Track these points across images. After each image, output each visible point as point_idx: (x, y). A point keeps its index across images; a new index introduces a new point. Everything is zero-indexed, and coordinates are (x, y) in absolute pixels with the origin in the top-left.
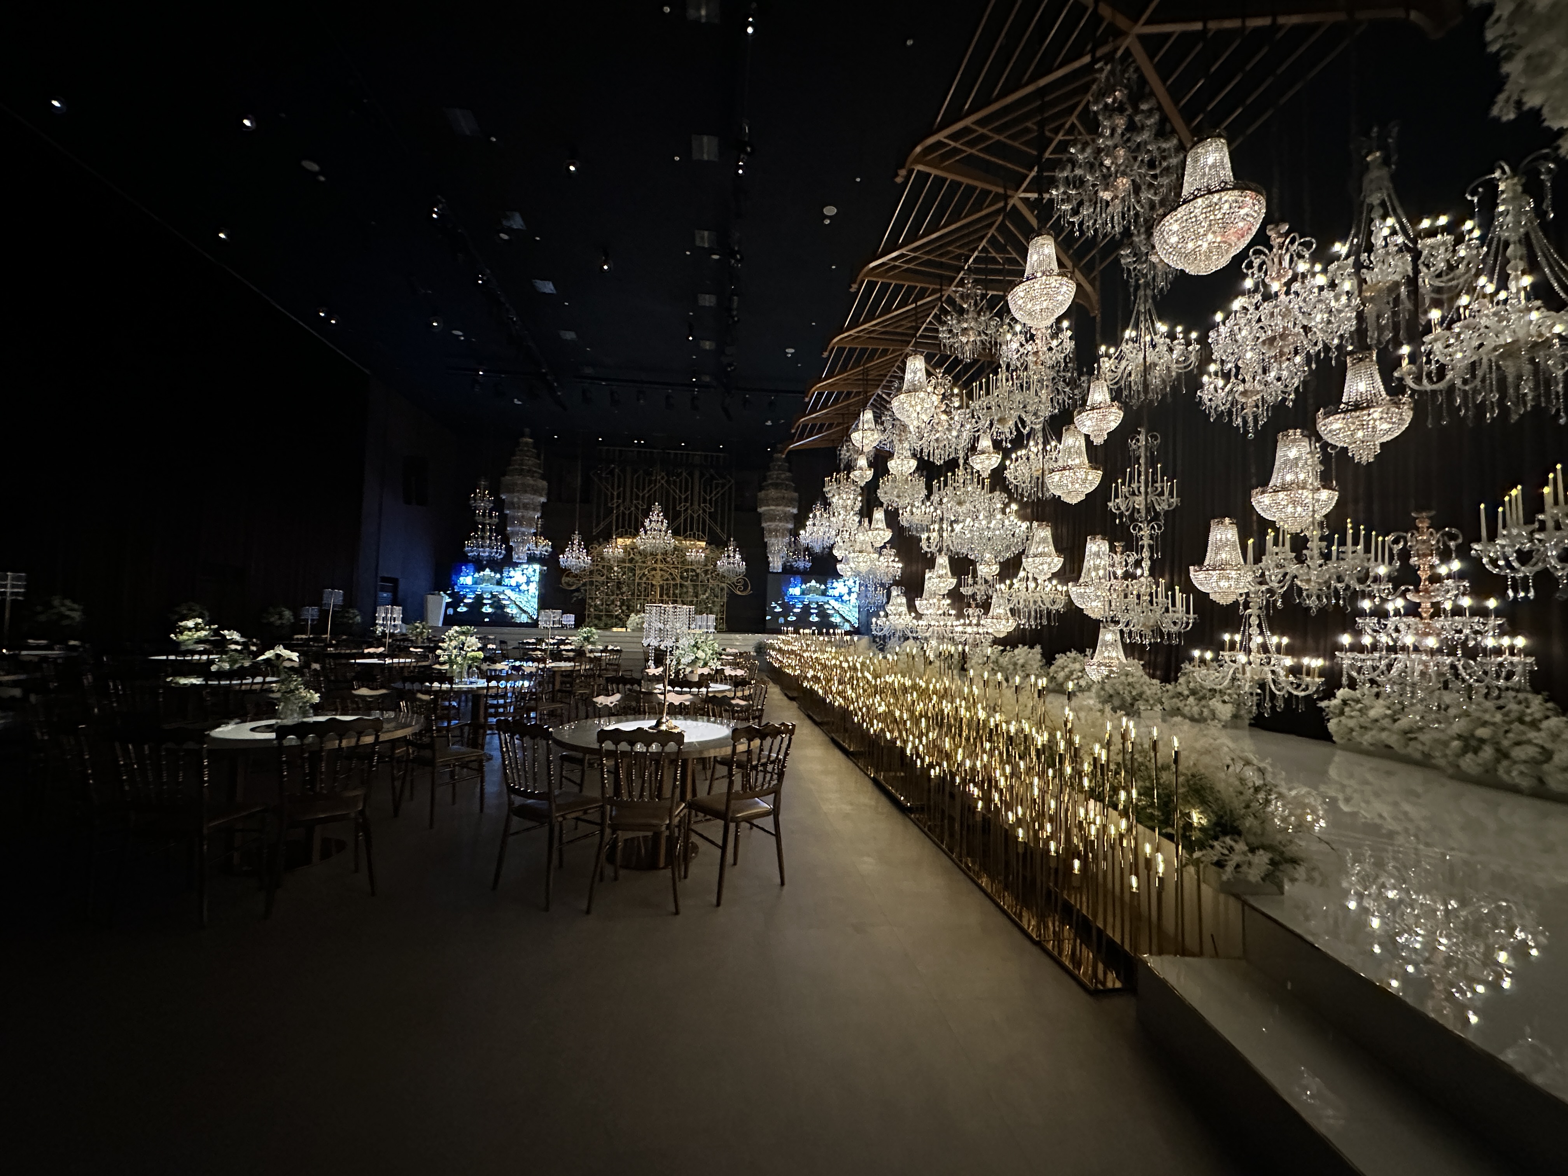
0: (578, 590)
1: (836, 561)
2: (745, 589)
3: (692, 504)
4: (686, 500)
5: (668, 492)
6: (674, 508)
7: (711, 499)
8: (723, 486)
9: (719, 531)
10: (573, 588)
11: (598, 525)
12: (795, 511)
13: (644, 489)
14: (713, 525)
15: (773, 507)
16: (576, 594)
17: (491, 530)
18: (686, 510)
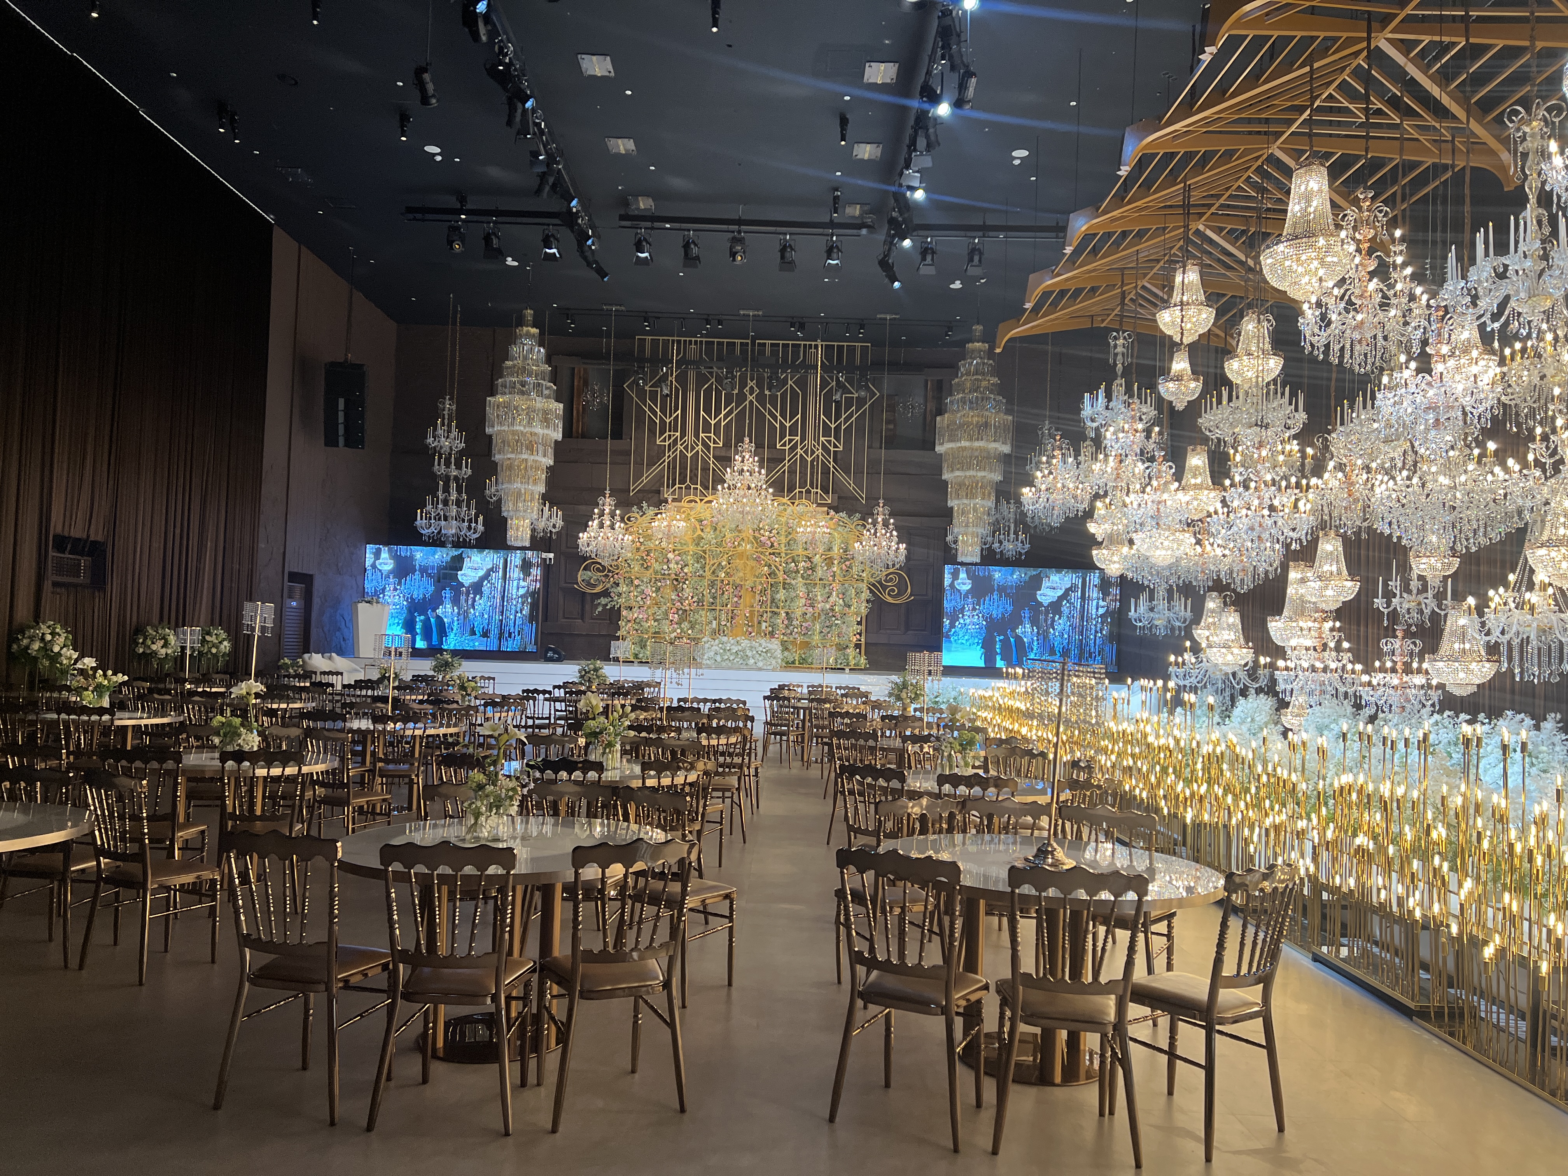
0: (606, 593)
1: (1093, 542)
2: (899, 594)
3: (803, 439)
4: (793, 432)
5: (761, 417)
6: (772, 446)
7: (837, 429)
8: (861, 402)
9: (852, 486)
10: (597, 590)
11: (638, 476)
12: (1006, 449)
13: (718, 412)
14: (841, 476)
15: (964, 444)
16: (603, 601)
17: (459, 491)
18: (793, 448)
